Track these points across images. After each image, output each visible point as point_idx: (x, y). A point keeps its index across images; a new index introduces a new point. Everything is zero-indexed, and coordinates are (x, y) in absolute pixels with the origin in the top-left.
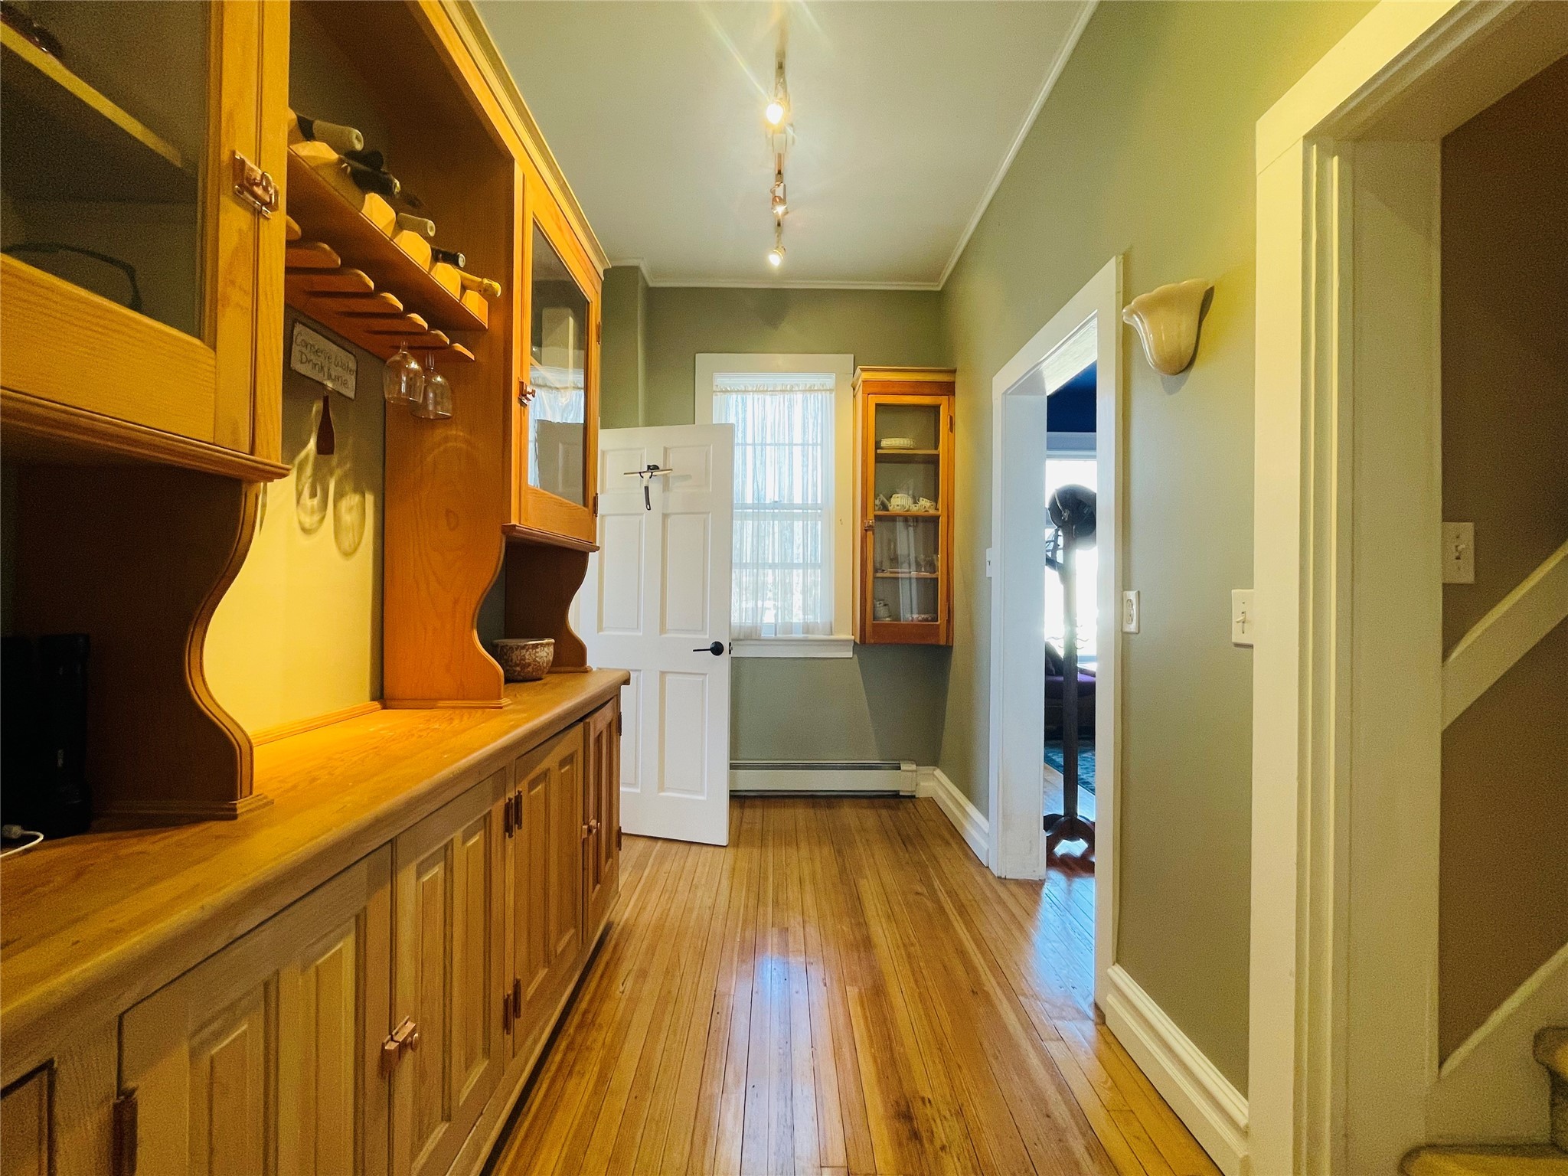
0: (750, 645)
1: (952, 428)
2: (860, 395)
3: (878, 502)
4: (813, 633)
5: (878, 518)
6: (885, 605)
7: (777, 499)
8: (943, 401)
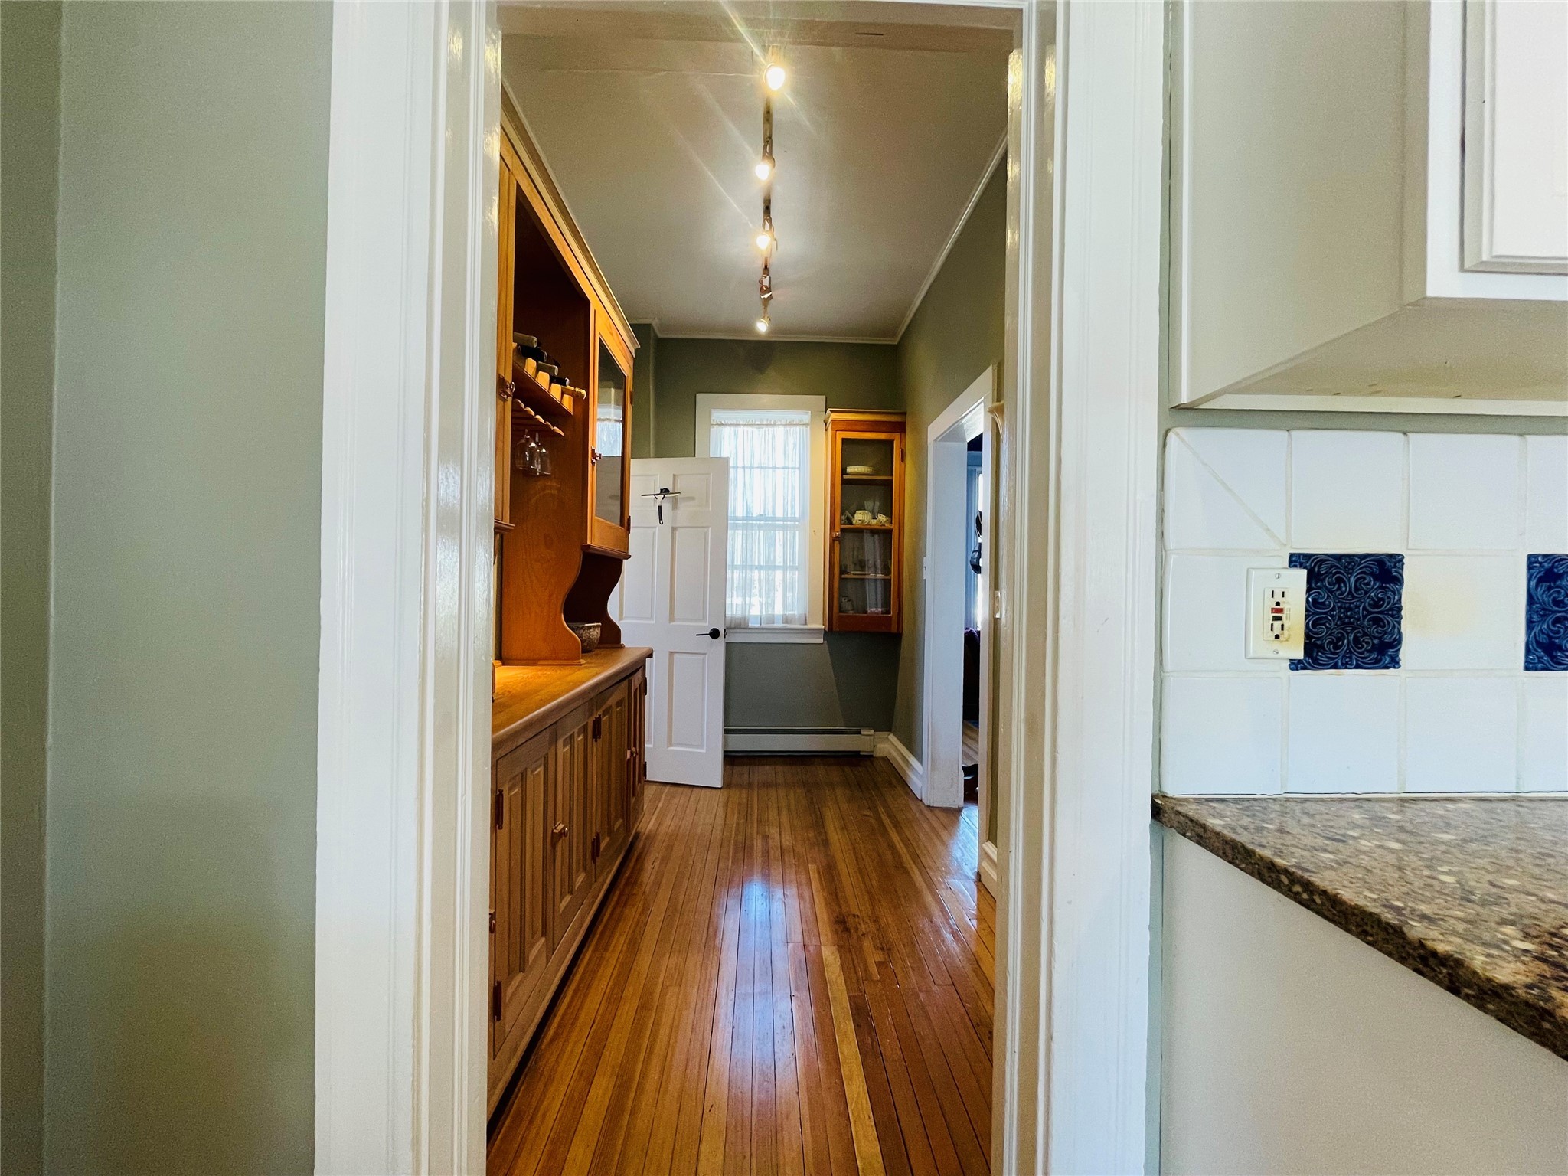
0: (740, 633)
1: (903, 459)
2: (830, 429)
3: (843, 517)
4: (791, 623)
5: (842, 530)
6: (849, 601)
7: (762, 513)
8: (896, 437)
